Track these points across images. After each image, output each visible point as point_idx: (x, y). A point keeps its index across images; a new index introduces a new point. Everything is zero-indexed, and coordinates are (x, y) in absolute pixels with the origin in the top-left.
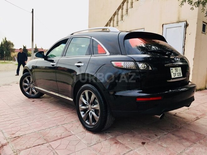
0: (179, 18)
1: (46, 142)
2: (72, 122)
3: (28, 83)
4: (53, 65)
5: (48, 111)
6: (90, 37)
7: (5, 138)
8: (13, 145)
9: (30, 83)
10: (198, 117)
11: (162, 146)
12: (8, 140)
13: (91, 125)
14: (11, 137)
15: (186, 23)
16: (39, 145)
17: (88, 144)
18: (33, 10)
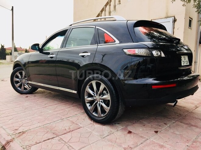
0: (167, 14)
1: (56, 136)
2: (76, 115)
3: (20, 79)
4: (52, 57)
5: (46, 105)
6: (95, 27)
7: (9, 135)
8: (20, 141)
9: (22, 79)
10: (197, 106)
11: (175, 134)
12: (13, 136)
13: (100, 116)
14: (14, 133)
15: (175, 18)
16: (49, 139)
17: (101, 135)
18: (13, 7)
